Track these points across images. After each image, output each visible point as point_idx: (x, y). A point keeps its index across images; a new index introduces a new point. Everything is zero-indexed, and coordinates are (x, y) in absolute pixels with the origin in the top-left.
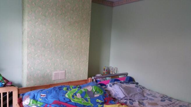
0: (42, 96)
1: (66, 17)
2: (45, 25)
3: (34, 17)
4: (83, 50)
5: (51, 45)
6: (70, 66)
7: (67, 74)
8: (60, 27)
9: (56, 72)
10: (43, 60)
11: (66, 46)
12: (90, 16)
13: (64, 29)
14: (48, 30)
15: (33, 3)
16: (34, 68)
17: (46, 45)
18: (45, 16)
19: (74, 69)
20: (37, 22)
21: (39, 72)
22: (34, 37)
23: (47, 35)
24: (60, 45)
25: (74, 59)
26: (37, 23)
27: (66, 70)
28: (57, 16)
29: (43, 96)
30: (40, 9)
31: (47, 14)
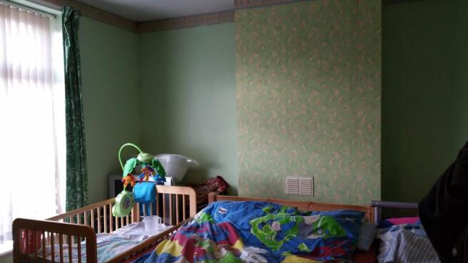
0: (220, 210)
1: (311, 59)
2: (266, 83)
3: (246, 74)
4: (360, 132)
5: (278, 121)
6: (324, 167)
7: (319, 187)
8: (297, 83)
9: (292, 178)
10: (265, 151)
11: (312, 123)
12: (380, 43)
13: (306, 85)
14: (273, 91)
15: (245, 48)
16: (249, 166)
17: (270, 122)
18: (266, 67)
19: (336, 177)
20: (252, 80)
21: (258, 173)
22: (248, 108)
23: (270, 102)
24: (299, 121)
25: (334, 152)
26: (252, 83)
27: (316, 176)
28: (290, 61)
29: (223, 211)
30: (256, 56)
31: (269, 62)
